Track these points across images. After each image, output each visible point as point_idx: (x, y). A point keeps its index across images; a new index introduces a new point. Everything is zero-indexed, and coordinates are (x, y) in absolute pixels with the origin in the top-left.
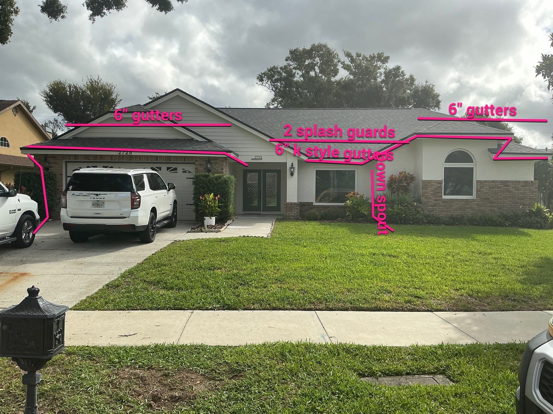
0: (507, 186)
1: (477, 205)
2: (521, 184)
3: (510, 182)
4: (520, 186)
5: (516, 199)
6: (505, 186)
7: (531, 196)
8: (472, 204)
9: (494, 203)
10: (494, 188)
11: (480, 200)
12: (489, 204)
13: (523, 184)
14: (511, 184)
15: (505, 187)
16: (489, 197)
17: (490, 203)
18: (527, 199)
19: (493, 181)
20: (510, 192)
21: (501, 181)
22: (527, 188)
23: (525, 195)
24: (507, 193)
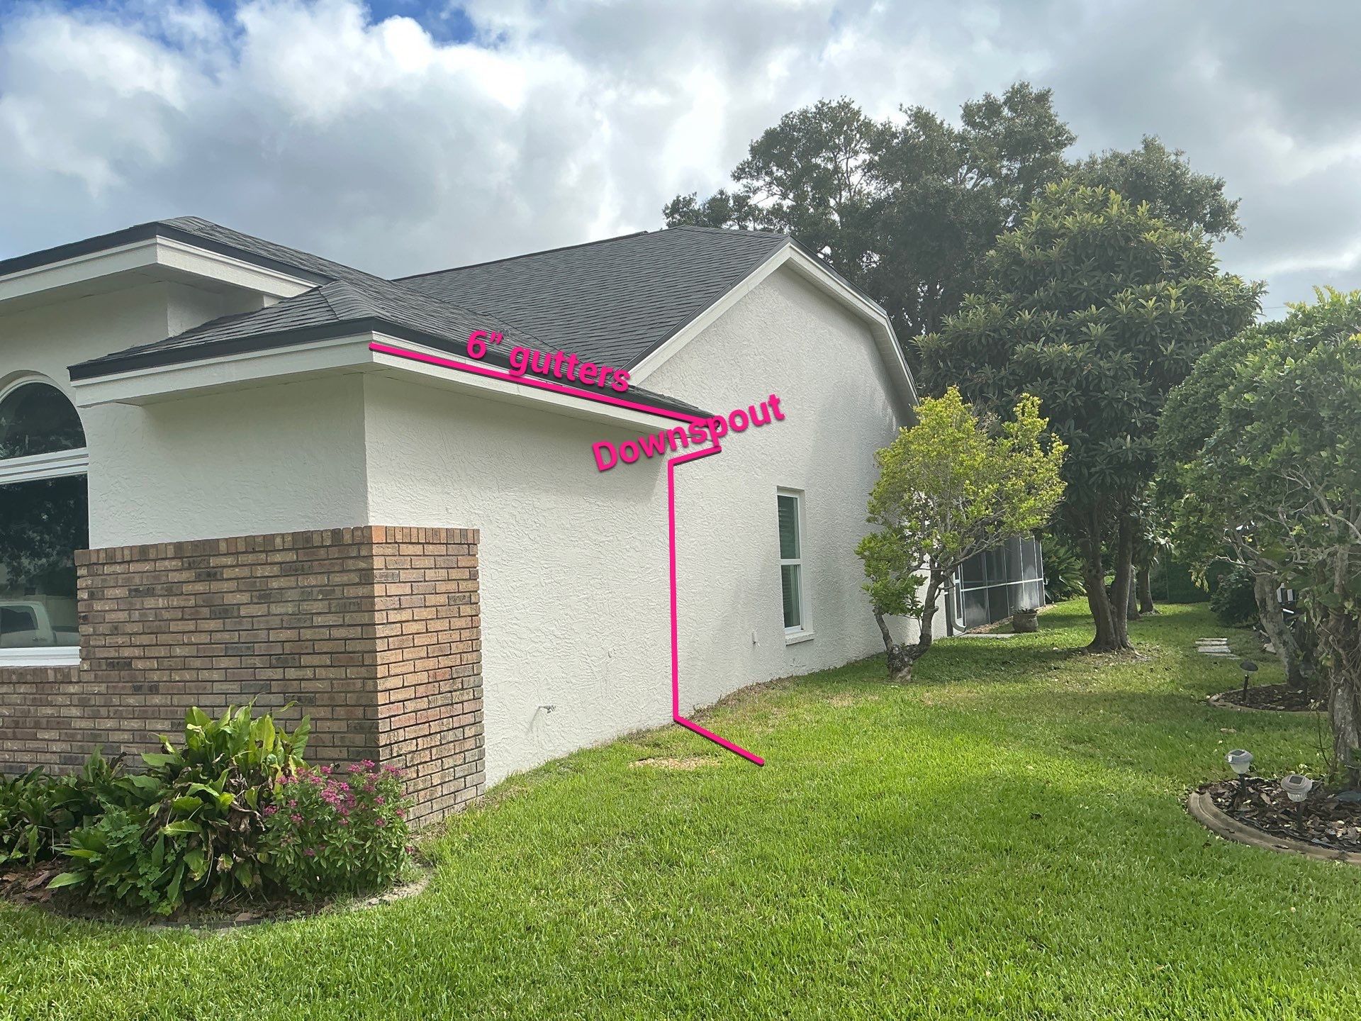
0: (212, 576)
1: (83, 704)
2: (278, 558)
3: (223, 547)
4: (276, 570)
5: (257, 662)
6: (199, 579)
7: (337, 633)
8: (60, 699)
9: (154, 690)
10: (150, 592)
11: (91, 676)
12: (131, 701)
13: (292, 556)
14: (229, 561)
15: (200, 587)
16: (126, 653)
17: (137, 690)
18: (315, 660)
19: (143, 553)
20: (223, 612)
21: (179, 546)
22: (312, 580)
23: (307, 634)
24: (213, 625)
